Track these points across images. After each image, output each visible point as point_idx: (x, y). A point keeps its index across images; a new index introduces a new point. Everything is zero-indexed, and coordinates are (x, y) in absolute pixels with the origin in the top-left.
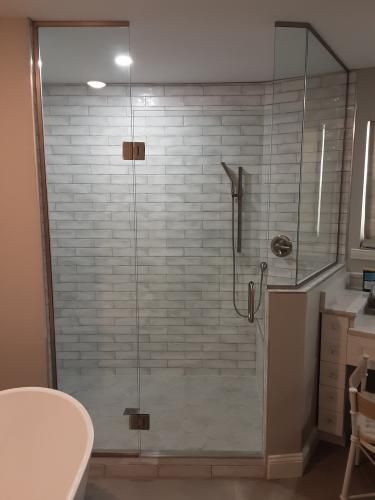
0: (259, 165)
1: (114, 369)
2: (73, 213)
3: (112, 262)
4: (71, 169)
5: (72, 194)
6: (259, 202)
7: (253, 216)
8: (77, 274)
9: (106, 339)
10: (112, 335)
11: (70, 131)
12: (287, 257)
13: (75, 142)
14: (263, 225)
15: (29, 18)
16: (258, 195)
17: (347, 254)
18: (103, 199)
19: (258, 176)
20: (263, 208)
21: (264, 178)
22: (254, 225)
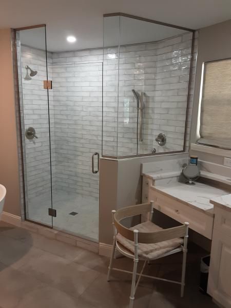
0: (154, 91)
1: (82, 194)
2: (67, 115)
3: (82, 141)
4: (66, 94)
5: (67, 106)
6: (153, 113)
7: (150, 121)
8: (69, 146)
9: (80, 180)
10: (82, 178)
11: (67, 75)
12: (164, 146)
13: (69, 80)
14: (155, 127)
15: (11, 29)
16: (153, 109)
17: (190, 147)
18: (79, 109)
19: (153, 97)
20: (156, 117)
21: (157, 99)
22: (150, 126)
